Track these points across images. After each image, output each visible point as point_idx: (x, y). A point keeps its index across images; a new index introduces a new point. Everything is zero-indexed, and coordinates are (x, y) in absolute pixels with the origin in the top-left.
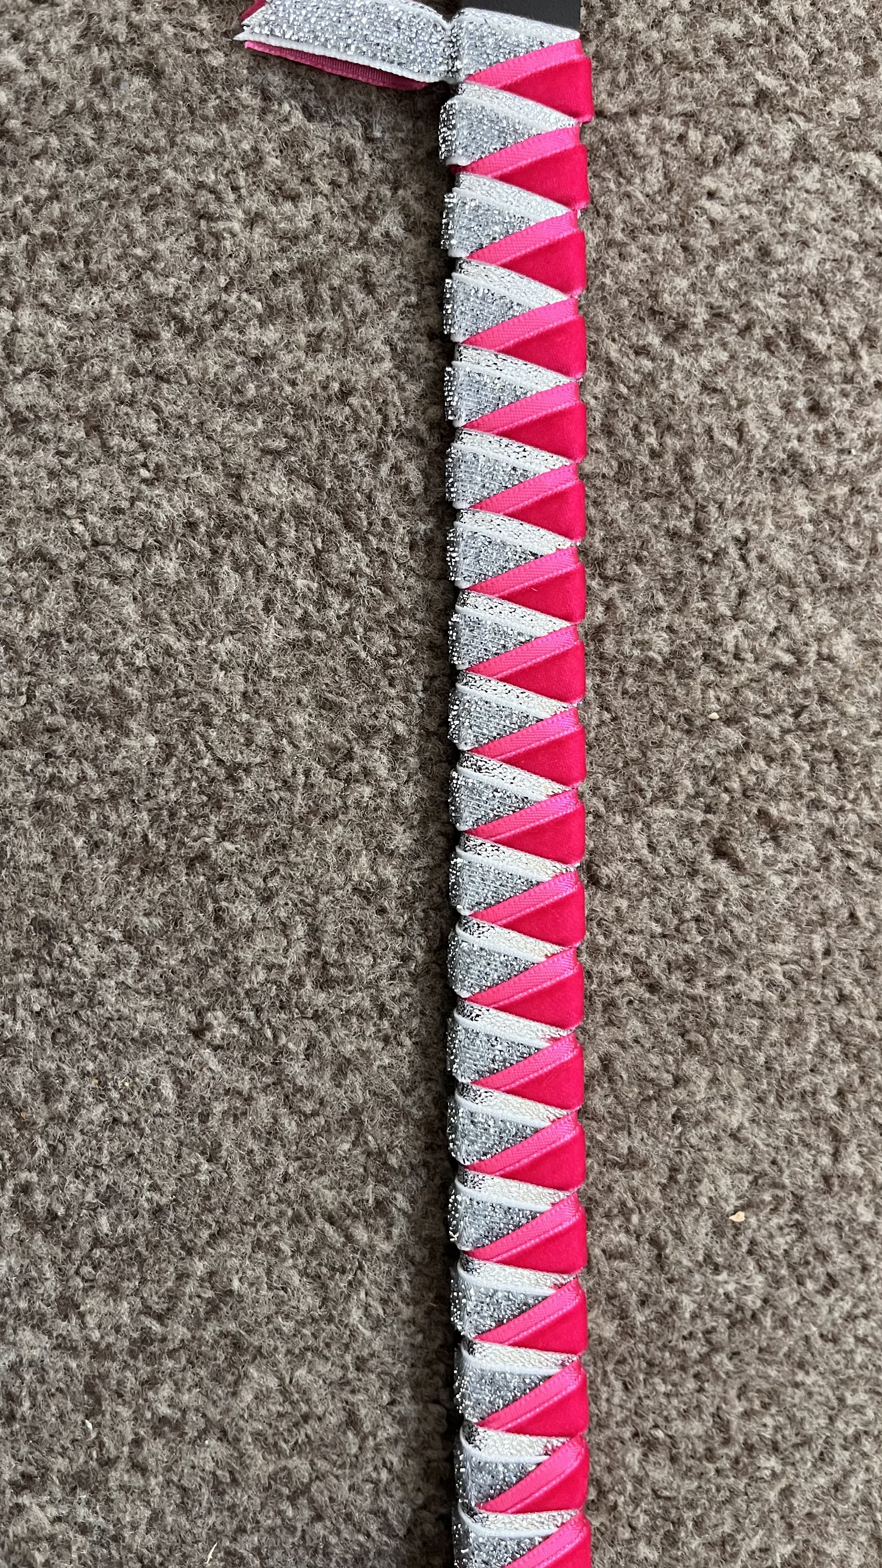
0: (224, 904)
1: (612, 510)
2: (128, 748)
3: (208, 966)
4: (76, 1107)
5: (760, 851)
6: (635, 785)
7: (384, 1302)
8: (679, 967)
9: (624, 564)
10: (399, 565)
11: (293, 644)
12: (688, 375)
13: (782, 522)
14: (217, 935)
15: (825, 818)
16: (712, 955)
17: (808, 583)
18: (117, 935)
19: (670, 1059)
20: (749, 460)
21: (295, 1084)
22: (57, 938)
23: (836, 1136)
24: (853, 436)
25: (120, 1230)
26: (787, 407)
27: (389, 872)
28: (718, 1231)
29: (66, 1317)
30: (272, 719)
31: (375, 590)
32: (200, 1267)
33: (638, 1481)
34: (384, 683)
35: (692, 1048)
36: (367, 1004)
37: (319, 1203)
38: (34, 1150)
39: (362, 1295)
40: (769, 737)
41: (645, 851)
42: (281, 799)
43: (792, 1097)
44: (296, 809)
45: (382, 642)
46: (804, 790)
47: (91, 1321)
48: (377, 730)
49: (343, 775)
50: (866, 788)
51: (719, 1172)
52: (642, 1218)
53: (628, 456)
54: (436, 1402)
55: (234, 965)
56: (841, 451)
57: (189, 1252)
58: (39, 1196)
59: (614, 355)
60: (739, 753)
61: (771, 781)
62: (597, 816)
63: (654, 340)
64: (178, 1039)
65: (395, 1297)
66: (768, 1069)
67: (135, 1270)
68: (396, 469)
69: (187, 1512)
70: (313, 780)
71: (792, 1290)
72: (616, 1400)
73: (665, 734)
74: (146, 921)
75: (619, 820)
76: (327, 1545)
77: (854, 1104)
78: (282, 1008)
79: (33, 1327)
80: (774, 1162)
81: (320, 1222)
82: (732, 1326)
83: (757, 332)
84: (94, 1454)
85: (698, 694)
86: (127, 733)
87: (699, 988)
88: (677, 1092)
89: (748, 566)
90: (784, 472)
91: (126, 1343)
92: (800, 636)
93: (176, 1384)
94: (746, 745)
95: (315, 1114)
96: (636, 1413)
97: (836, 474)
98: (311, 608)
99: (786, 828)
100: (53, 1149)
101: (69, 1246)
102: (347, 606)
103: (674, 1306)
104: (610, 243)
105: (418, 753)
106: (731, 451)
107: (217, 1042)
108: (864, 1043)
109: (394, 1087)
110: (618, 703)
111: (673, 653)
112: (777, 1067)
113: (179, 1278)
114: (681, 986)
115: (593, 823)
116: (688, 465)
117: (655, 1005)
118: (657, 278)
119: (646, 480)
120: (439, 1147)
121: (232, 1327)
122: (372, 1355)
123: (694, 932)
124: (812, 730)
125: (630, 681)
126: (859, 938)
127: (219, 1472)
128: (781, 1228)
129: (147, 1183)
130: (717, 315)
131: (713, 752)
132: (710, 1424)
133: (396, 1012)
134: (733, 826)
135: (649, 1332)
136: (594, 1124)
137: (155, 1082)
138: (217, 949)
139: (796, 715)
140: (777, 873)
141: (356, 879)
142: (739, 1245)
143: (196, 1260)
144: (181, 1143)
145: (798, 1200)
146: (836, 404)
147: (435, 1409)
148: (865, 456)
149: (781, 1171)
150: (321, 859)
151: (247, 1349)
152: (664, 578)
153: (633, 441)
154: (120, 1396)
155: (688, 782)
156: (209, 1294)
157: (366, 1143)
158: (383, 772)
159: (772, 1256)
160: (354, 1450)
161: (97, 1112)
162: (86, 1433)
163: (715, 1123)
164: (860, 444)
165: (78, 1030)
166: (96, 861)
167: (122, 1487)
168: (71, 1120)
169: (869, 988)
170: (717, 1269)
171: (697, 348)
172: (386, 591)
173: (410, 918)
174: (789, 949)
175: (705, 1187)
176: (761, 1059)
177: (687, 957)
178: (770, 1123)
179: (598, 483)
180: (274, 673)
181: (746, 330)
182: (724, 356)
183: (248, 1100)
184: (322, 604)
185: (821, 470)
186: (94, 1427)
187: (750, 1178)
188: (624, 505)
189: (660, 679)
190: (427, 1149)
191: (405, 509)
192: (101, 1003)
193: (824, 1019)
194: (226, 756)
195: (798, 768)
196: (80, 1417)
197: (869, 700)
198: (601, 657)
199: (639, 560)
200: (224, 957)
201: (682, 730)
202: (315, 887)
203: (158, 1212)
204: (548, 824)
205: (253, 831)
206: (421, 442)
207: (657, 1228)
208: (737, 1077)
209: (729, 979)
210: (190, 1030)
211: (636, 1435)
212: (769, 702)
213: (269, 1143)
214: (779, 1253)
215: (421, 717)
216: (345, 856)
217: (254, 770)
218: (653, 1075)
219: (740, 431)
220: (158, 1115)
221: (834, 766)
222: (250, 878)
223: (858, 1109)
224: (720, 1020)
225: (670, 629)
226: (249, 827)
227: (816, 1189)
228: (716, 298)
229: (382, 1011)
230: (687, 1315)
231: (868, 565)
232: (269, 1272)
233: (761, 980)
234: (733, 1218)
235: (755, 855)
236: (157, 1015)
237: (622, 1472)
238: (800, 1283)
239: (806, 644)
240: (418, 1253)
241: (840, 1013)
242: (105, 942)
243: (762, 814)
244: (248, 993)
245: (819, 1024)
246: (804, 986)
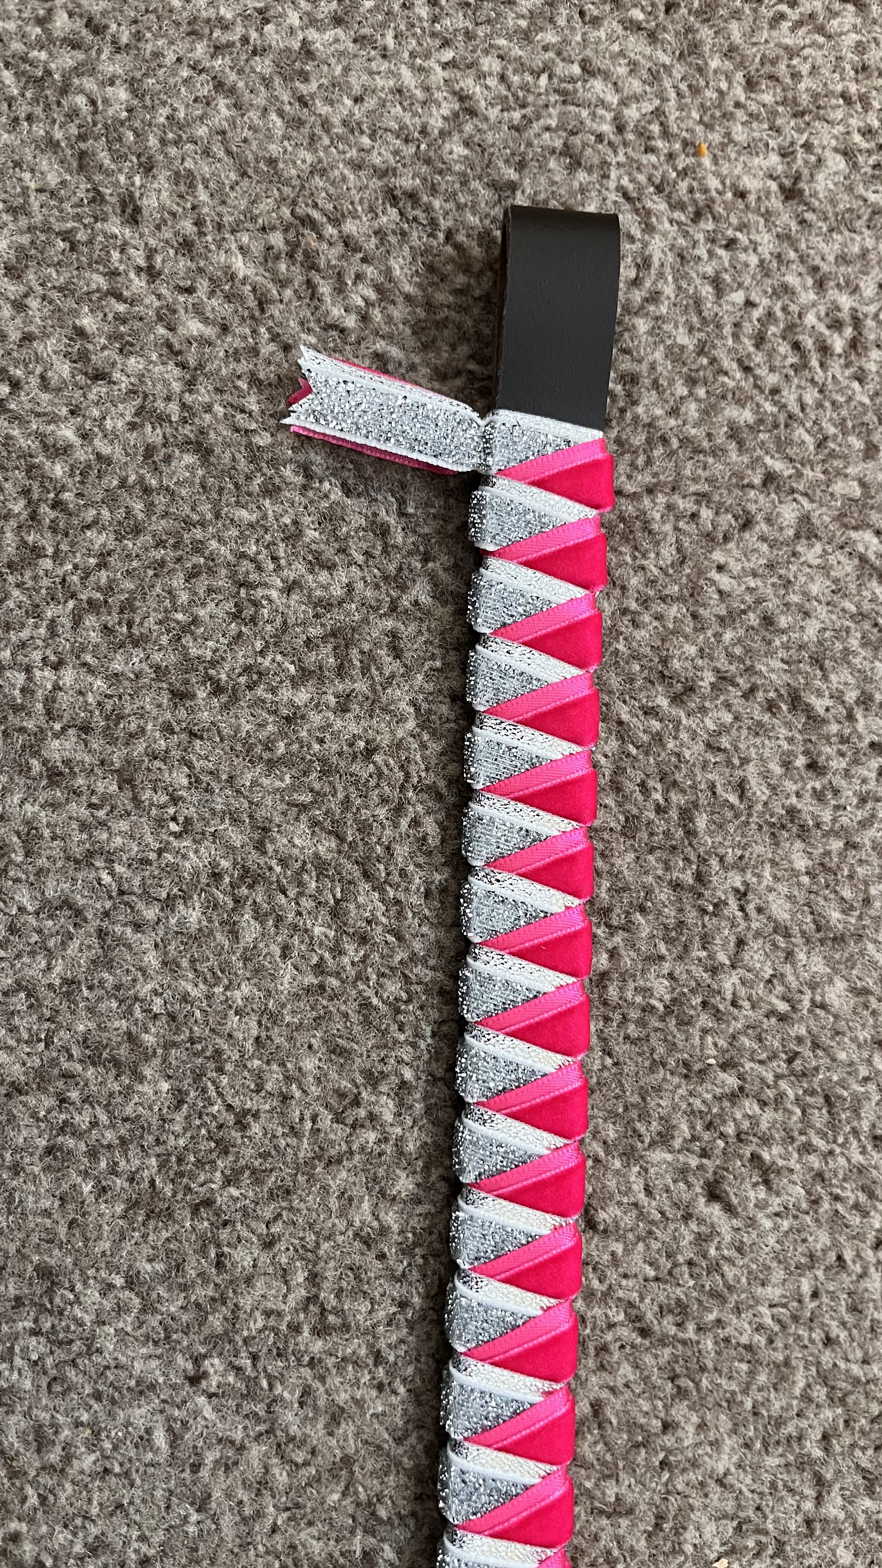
0: (226, 1249)
1: (618, 862)
2: (141, 1094)
3: (207, 1313)
4: (68, 1458)
5: (752, 1194)
6: (635, 1131)
8: (671, 1311)
9: (628, 913)
10: (414, 913)
11: (308, 990)
12: (694, 735)
13: (779, 874)
14: (218, 1280)
15: (814, 1161)
16: (704, 1298)
17: (803, 933)
18: (119, 1281)
19: (660, 1404)
20: (749, 815)
21: (287, 1434)
22: (59, 1284)
23: (819, 1481)
24: (849, 794)
26: (787, 765)
27: (391, 1218)
30: (282, 1064)
31: (391, 938)
34: (394, 1027)
35: (681, 1393)
36: (363, 1352)
37: (307, 1554)
38: (24, 1500)
40: (763, 1080)
41: (642, 1196)
42: (288, 1145)
43: (778, 1443)
44: (301, 1155)
45: (393, 988)
46: (796, 1134)
48: (384, 1076)
49: (350, 1121)
50: (855, 1132)
51: (704, 1520)
53: (635, 811)
55: (233, 1312)
56: (837, 808)
59: (625, 717)
60: (734, 1097)
61: (764, 1126)
62: (597, 1160)
63: (663, 702)
64: (174, 1387)
66: (756, 1414)
68: (416, 823)
70: (320, 1125)
73: (664, 1080)
74: (148, 1267)
75: (617, 1164)
77: (838, 1449)
78: (279, 1355)
80: (758, 1508)
83: (760, 695)
85: (697, 1041)
86: (141, 1079)
87: (690, 1332)
88: (665, 1438)
89: (746, 917)
90: (783, 827)
92: (794, 985)
94: (741, 1089)
95: (306, 1464)
97: (832, 830)
98: (327, 955)
99: (778, 1172)
100: (43, 1499)
102: (362, 953)
104: (625, 611)
105: (425, 1099)
106: (732, 807)
107: (213, 1390)
108: (849, 1387)
109: (386, 1436)
110: (620, 1048)
111: (674, 1000)
112: (765, 1413)
114: (673, 1330)
115: (593, 1169)
116: (691, 820)
117: (647, 1349)
118: (667, 645)
119: (651, 834)
120: (429, 1497)
123: (686, 1276)
124: (804, 1075)
125: (632, 1027)
126: (846, 1280)
129: (135, 1534)
130: (724, 679)
131: (709, 1096)
133: (392, 1358)
134: (727, 1170)
136: (583, 1472)
137: (149, 1431)
138: (217, 1295)
139: (790, 1061)
140: (768, 1217)
141: (357, 1224)
144: (171, 1492)
145: (781, 1545)
146: (834, 764)
148: (859, 813)
149: (765, 1517)
150: (324, 1204)
152: (666, 928)
153: (640, 798)
155: (684, 1127)
157: (356, 1493)
158: (388, 1117)
161: (88, 1461)
163: (702, 1469)
164: (855, 801)
165: (75, 1380)
166: (103, 1206)
168: (62, 1471)
169: (855, 1332)
171: (703, 710)
172: (400, 938)
173: (410, 1265)
174: (778, 1292)
175: (690, 1535)
176: (749, 1405)
177: (679, 1300)
178: (756, 1469)
179: (606, 836)
180: (288, 1019)
181: (749, 694)
182: (728, 718)
183: (241, 1448)
184: (337, 951)
185: (818, 825)
187: (735, 1524)
188: (630, 857)
189: (661, 1025)
190: (416, 1499)
191: (421, 860)
192: (99, 1351)
193: (811, 1363)
194: (236, 1102)
195: (791, 1113)
197: (859, 1046)
198: (605, 1003)
199: (642, 909)
200: (224, 1303)
201: (681, 1075)
202: (318, 1234)
204: (549, 1178)
206: (439, 797)
208: (724, 1422)
209: (719, 1322)
210: (187, 1378)
212: (765, 1048)
213: (259, 1493)
215: (428, 1063)
216: (347, 1200)
217: (263, 1116)
218: (643, 1421)
219: (741, 788)
220: (149, 1465)
221: (824, 1111)
222: (254, 1225)
223: (842, 1453)
224: (710, 1365)
225: (671, 976)
226: (254, 1172)
227: (799, 1534)
228: (722, 663)
229: (378, 1357)
231: (860, 918)
233: (750, 1323)
235: (748, 1198)
236: (154, 1363)
239: (801, 992)
241: (827, 1358)
242: (107, 1288)
243: (755, 1158)
244: (245, 1341)
245: (806, 1368)
246: (792, 1330)
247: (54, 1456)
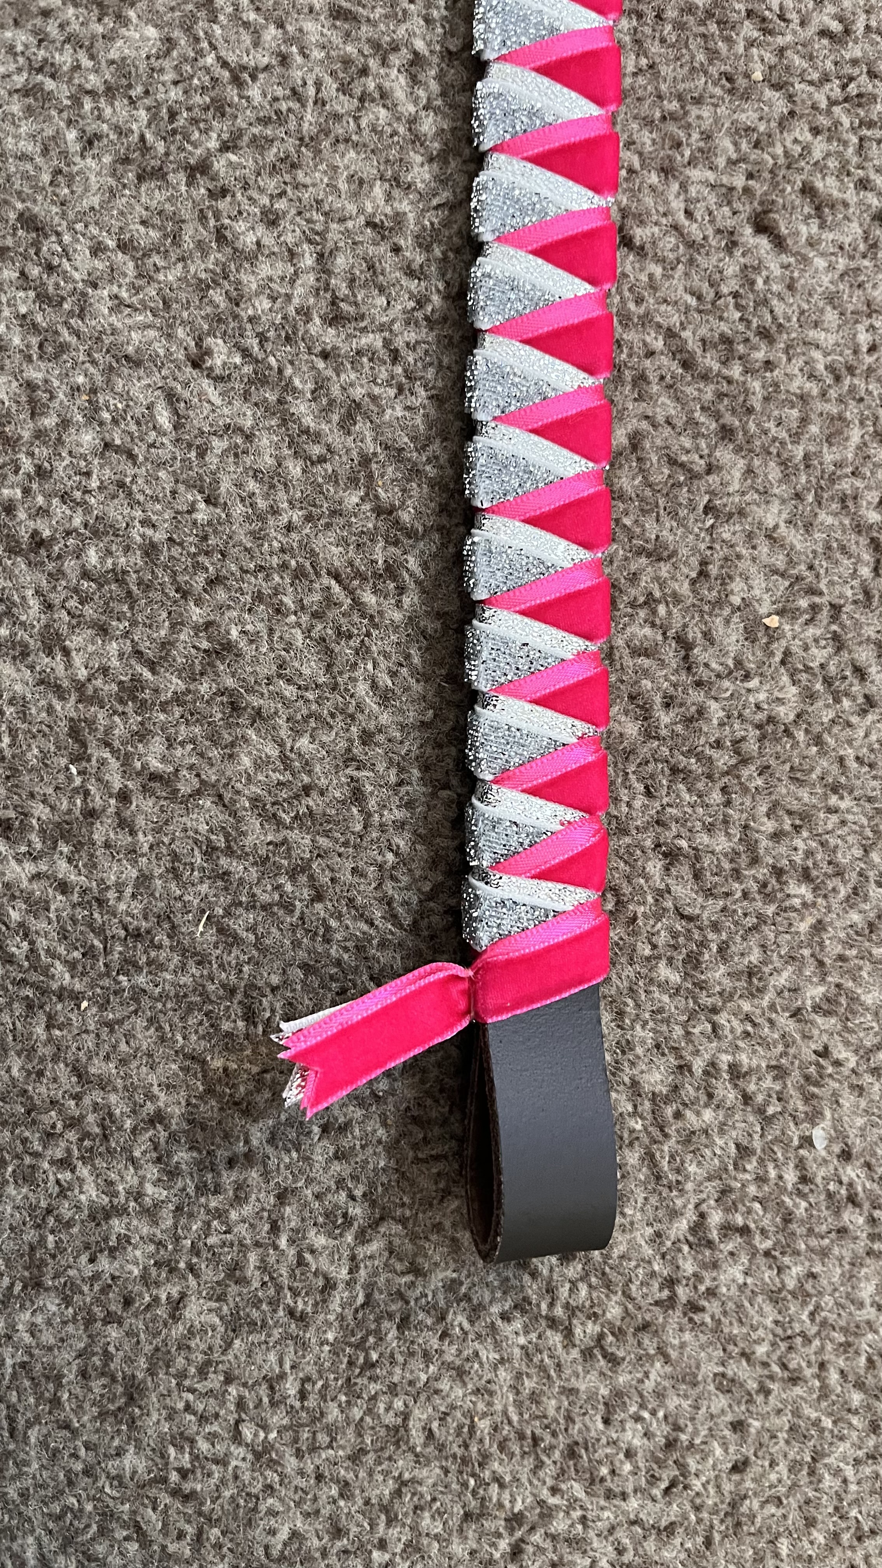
0: (226, 221)
2: (126, 39)
3: (208, 287)
4: (65, 423)
5: (803, 229)
6: (673, 139)
7: (393, 674)
8: (715, 346)
14: (219, 256)
15: (873, 202)
16: (750, 335)
18: (111, 244)
19: (703, 444)
21: (301, 425)
22: (46, 236)
23: (877, 547)
25: (110, 561)
27: (404, 206)
28: (750, 635)
29: (50, 653)
30: (281, 25)
32: (196, 614)
33: (661, 894)
35: (726, 433)
36: (379, 344)
37: (326, 559)
38: (18, 469)
39: (370, 666)
40: (814, 107)
41: (682, 216)
42: (289, 110)
43: (832, 498)
44: (306, 126)
46: (851, 167)
47: (78, 660)
48: (394, 48)
49: (357, 93)
51: (753, 570)
52: (669, 613)
54: (446, 786)
55: (236, 289)
57: (185, 595)
58: (22, 515)
60: (784, 120)
61: (817, 155)
62: (631, 171)
64: (176, 363)
65: (404, 671)
66: (807, 465)
67: (125, 608)
69: (177, 876)
70: (324, 94)
71: (828, 706)
72: (637, 804)
73: (705, 90)
74: (142, 229)
75: (655, 179)
76: (328, 928)
78: (288, 339)
79: (14, 658)
80: (811, 567)
81: (327, 581)
82: (762, 738)
84: (79, 802)
85: (741, 51)
86: (124, 22)
88: (710, 479)
91: (114, 687)
93: (168, 740)
94: (792, 113)
95: (322, 460)
96: (657, 822)
99: (832, 206)
100: (39, 468)
101: (55, 576)
103: (701, 712)
105: (439, 78)
107: (218, 372)
109: (406, 440)
110: (655, 48)
112: (816, 464)
113: (173, 626)
114: (716, 366)
115: (626, 180)
117: (688, 382)
121: (230, 682)
122: (380, 731)
123: (731, 307)
124: (860, 103)
125: (669, 27)
127: (214, 837)
128: (816, 641)
129: (139, 515)
131: (756, 114)
132: (736, 840)
133: (411, 359)
134: (776, 197)
135: (674, 735)
137: (150, 407)
138: (218, 270)
139: (844, 86)
140: (822, 254)
141: (370, 210)
142: (772, 654)
143: (192, 604)
144: (177, 481)
145: (836, 609)
147: (444, 794)
149: (817, 576)
150: (333, 187)
151: (245, 709)
154: (107, 744)
155: (728, 146)
156: (205, 645)
157: (377, 497)
158: (400, 94)
159: (807, 669)
160: (358, 827)
161: (88, 439)
162: (70, 778)
163: (750, 519)
165: (68, 341)
166: (89, 160)
167: (107, 845)
168: (59, 439)
170: (747, 677)
173: (428, 259)
174: (832, 338)
175: (737, 585)
176: (800, 454)
177: (722, 335)
178: (808, 527)
183: (249, 437)
186: (79, 773)
187: (787, 583)
189: (702, 29)
190: (441, 511)
192: (93, 314)
193: (867, 418)
194: (231, 58)
195: (845, 144)
196: (63, 761)
201: (723, 87)
202: (326, 214)
203: (150, 550)
204: (580, 142)
205: (260, 144)
207: (685, 626)
208: (774, 472)
209: (769, 365)
210: (189, 356)
211: (658, 846)
212: (815, 68)
213: (272, 487)
214: (815, 665)
215: (442, 36)
216: (359, 184)
217: (261, 76)
218: (684, 458)
220: (153, 445)
222: (255, 195)
224: (758, 407)
226: (254, 139)
227: (855, 602)
229: (395, 356)
230: (715, 722)
232: (271, 631)
233: (801, 370)
234: (766, 621)
235: (797, 233)
236: (152, 333)
237: (642, 881)
238: (837, 700)
239: (854, 14)
240: (431, 626)
242: (97, 250)
243: (808, 190)
244: (251, 320)
245: (862, 423)
246: (847, 381)
247: (49, 421)
